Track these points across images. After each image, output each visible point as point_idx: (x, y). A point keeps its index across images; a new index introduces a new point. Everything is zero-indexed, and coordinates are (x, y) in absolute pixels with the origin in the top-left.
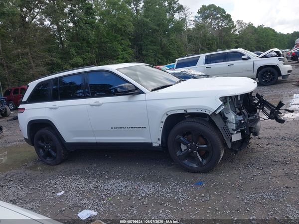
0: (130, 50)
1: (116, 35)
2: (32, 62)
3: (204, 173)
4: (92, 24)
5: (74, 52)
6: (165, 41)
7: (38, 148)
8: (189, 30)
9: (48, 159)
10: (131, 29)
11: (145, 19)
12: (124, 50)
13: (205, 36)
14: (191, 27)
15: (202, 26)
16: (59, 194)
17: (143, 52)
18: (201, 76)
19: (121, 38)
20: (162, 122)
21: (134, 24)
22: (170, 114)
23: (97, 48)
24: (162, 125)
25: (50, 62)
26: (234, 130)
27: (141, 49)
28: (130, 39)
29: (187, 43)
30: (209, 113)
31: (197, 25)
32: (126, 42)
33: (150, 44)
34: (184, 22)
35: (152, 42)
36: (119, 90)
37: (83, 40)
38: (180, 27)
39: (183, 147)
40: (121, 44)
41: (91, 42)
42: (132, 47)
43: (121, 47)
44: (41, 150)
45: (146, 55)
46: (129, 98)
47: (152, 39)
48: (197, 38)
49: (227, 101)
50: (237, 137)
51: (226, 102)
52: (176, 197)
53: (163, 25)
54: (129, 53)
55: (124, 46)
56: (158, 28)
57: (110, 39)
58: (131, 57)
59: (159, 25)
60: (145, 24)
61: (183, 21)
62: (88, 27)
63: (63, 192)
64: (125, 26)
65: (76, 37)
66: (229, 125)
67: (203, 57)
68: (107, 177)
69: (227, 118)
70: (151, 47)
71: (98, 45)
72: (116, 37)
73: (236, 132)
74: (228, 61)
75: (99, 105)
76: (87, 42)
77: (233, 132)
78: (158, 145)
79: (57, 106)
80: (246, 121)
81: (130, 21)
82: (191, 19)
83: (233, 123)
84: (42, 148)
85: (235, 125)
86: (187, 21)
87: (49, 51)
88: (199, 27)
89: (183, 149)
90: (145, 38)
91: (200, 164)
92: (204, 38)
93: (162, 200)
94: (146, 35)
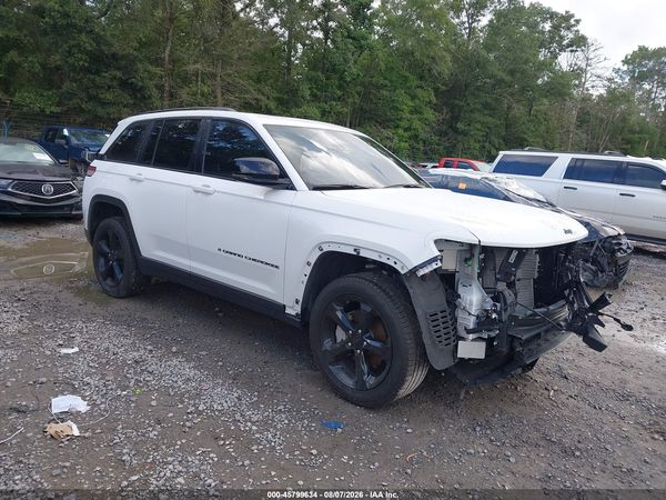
0: (430, 115)
1: (407, 74)
2: (219, 95)
3: (366, 408)
4: (358, 42)
5: (307, 93)
6: (518, 110)
7: (98, 254)
8: (587, 99)
9: (109, 282)
10: (446, 67)
11: (483, 52)
12: (416, 111)
13: (624, 120)
14: (595, 93)
15: (624, 95)
16: (64, 351)
17: (460, 126)
18: (528, 201)
19: (416, 83)
20: (309, 264)
21: (455, 60)
22: (326, 248)
23: (359, 94)
24: (308, 270)
25: (253, 102)
26: (469, 332)
27: (456, 118)
28: (436, 90)
29: (572, 128)
30: (402, 268)
31: (611, 92)
32: (425, 94)
33: (479, 110)
34: (578, 76)
35: (486, 106)
36: (244, 169)
37: (334, 71)
38: (563, 86)
39: (341, 335)
40: (413, 98)
41: (349, 79)
42: (436, 108)
43: (411, 104)
44: (102, 261)
45: (465, 134)
46: (266, 194)
47: (489, 100)
48: (602, 120)
49: (473, 255)
50: (471, 349)
51: (470, 259)
52: (257, 436)
53: (523, 72)
54: (425, 121)
55: (417, 101)
56: (508, 78)
57: (391, 81)
58: (427, 129)
59: (512, 73)
60: (481, 64)
61: (578, 73)
62: (350, 46)
63: (76, 349)
64: (433, 58)
65: (320, 62)
66: (460, 314)
67: (563, 160)
68: (174, 349)
69: (459, 296)
70: (482, 119)
71: (362, 89)
72: (406, 79)
73: (471, 336)
74: (624, 184)
75: (208, 194)
76: (342, 78)
77: (462, 333)
78: (293, 313)
79: (142, 177)
80: (504, 317)
81: (447, 50)
82: (599, 72)
83: (470, 314)
84: (105, 255)
85: (473, 319)
86: (588, 76)
87: (258, 80)
88: (614, 97)
89: (339, 340)
90: (474, 95)
91: (361, 384)
92: (621, 125)
93: (227, 430)
94: (478, 88)
